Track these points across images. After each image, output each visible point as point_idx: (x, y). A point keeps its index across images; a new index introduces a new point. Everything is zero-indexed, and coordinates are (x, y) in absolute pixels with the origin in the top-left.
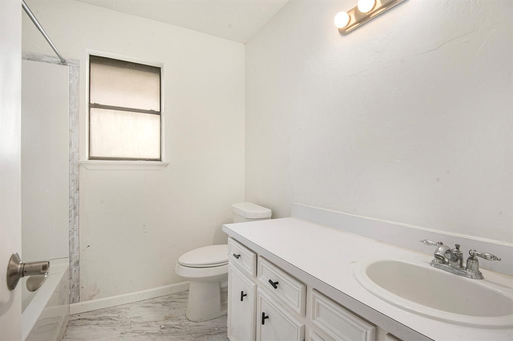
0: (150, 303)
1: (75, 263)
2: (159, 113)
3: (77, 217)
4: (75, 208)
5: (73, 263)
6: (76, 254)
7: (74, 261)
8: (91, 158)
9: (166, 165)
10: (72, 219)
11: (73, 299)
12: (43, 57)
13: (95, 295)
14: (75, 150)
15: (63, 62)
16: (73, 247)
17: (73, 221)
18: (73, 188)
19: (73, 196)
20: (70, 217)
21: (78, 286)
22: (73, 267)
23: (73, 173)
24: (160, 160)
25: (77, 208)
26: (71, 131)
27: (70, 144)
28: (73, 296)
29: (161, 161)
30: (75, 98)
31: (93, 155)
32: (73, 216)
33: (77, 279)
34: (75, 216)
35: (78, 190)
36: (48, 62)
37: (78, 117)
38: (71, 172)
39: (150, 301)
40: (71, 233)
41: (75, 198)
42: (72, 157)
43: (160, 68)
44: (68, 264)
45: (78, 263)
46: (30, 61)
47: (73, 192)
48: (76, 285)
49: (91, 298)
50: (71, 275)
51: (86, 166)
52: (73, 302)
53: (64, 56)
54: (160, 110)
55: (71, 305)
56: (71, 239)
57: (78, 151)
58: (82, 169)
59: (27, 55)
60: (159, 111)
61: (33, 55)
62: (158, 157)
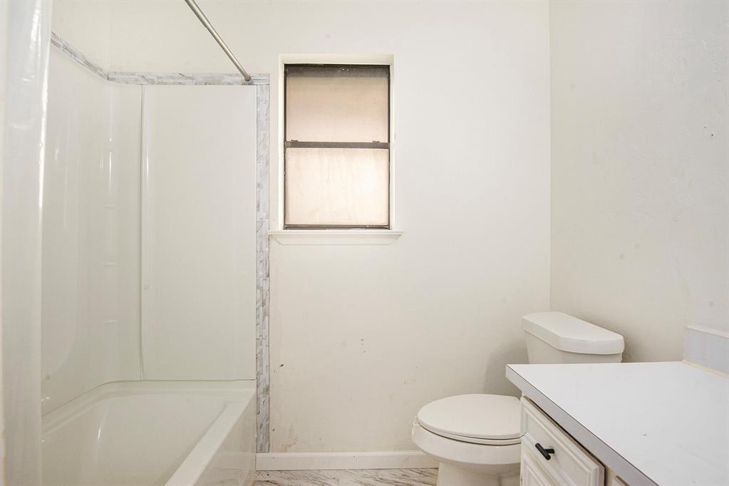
0: (371, 477)
1: (264, 389)
2: (386, 146)
3: (267, 317)
4: (263, 304)
5: (261, 390)
6: (265, 376)
7: (262, 387)
8: (287, 227)
9: (398, 236)
10: (260, 320)
11: (262, 446)
12: (223, 78)
13: (290, 446)
14: (265, 214)
15: (248, 80)
16: (261, 365)
17: (261, 323)
18: (261, 273)
19: (261, 285)
20: (258, 317)
21: (268, 426)
22: (262, 395)
23: (262, 250)
24: (387, 227)
25: (267, 305)
26: (259, 185)
27: (258, 206)
28: (261, 441)
29: (389, 229)
30: (264, 135)
31: (292, 221)
32: (261, 316)
33: (266, 414)
34: (264, 317)
35: (269, 276)
36: (229, 84)
37: (268, 163)
38: (259, 250)
39: (373, 473)
40: (259, 342)
41: (264, 288)
42: (260, 224)
43: (388, 67)
44: (255, 390)
45: (267, 390)
46: (208, 86)
47: (261, 279)
48: (264, 425)
49: (285, 451)
50: (258, 407)
51: (279, 240)
52: (261, 450)
53: (248, 72)
54: (389, 141)
55: (258, 454)
56: (258, 351)
57: (268, 216)
58: (273, 242)
59: (203, 78)
60: (387, 142)
61: (211, 77)
62: (384, 222)
